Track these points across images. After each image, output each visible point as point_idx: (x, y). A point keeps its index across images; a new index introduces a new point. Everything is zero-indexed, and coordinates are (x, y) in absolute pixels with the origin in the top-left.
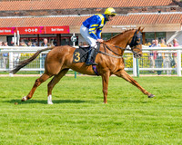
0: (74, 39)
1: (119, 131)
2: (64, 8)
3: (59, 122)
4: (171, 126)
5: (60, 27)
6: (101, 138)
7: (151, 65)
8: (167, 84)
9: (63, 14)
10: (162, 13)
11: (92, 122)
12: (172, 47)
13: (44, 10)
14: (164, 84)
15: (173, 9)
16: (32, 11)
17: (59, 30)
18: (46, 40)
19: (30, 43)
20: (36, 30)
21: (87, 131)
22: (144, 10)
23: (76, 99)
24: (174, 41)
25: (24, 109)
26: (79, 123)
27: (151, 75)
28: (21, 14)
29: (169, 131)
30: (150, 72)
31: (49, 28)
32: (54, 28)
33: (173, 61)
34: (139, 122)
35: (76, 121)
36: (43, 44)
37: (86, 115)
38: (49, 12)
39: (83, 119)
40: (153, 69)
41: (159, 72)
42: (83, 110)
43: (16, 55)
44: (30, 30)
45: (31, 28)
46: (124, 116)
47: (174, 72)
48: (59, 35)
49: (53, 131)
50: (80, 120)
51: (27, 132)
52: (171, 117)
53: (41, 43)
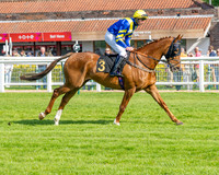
0: (76, 47)
1: (130, 157)
2: (65, 10)
3: (59, 147)
4: (193, 152)
5: (60, 34)
6: (108, 165)
7: (168, 79)
8: (188, 101)
9: (64, 18)
10: (181, 17)
11: (97, 147)
12: (194, 58)
13: (42, 13)
14: (183, 101)
15: (195, 12)
16: (27, 14)
17: (59, 36)
18: (43, 49)
19: (23, 53)
20: (32, 37)
21: (92, 157)
22: (160, 13)
23: (80, 119)
24: (195, 50)
25: (16, 131)
26: (82, 147)
27: (168, 91)
28: (13, 18)
29: (190, 157)
30: (168, 87)
31: (47, 35)
32: (53, 34)
33: (195, 74)
34: (154, 146)
35: (79, 145)
36: (40, 54)
37: (90, 138)
38: (47, 15)
39: (88, 143)
40: (171, 83)
41: (178, 87)
42: (87, 132)
43: (8, 67)
44: (24, 37)
45: (26, 35)
46: (136, 140)
47: (196, 87)
48: (59, 43)
49: (51, 157)
50: (85, 144)
51: (20, 158)
52: (192, 141)
53: (37, 53)
